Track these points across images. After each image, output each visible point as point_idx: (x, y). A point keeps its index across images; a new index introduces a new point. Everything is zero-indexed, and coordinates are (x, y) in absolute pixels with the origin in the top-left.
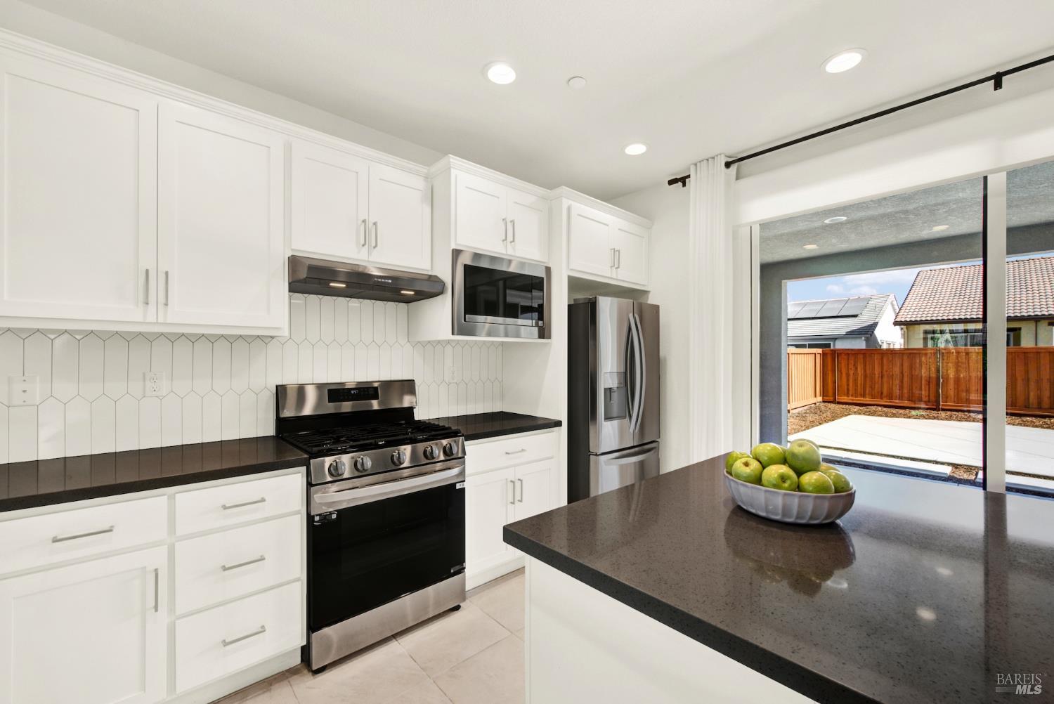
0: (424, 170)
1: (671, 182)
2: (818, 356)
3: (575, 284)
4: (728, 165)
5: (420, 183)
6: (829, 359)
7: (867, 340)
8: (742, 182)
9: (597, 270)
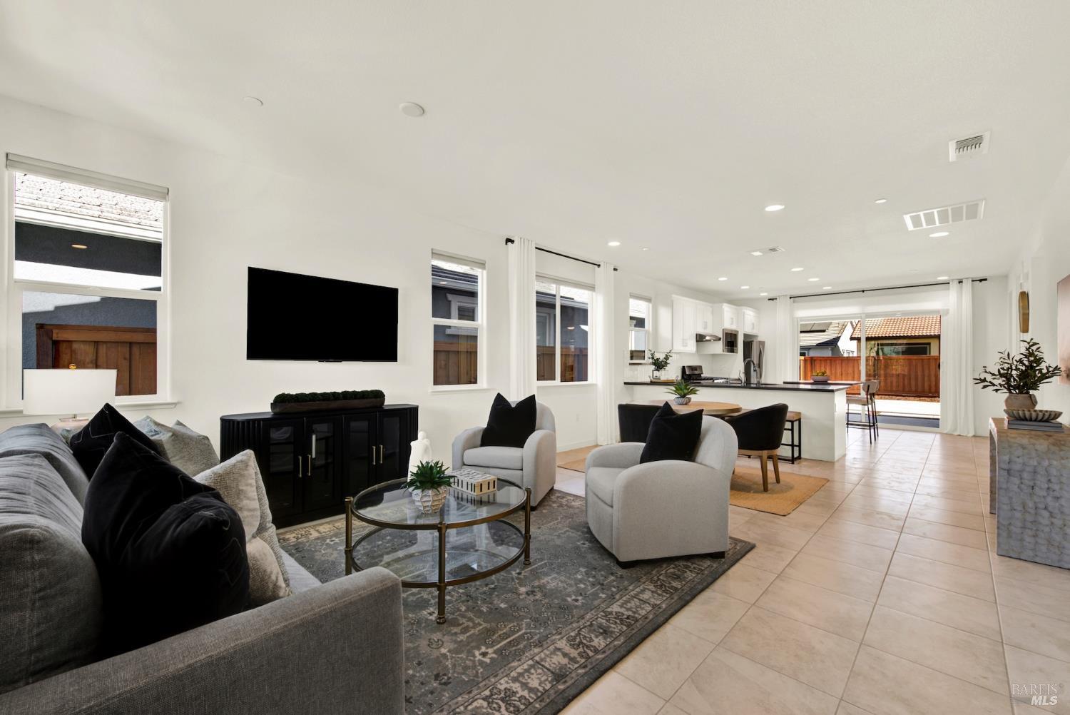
0: (711, 305)
1: (769, 299)
2: (802, 361)
3: (746, 336)
4: (790, 298)
5: (711, 309)
6: (809, 363)
7: (832, 350)
8: (795, 304)
9: (749, 331)
